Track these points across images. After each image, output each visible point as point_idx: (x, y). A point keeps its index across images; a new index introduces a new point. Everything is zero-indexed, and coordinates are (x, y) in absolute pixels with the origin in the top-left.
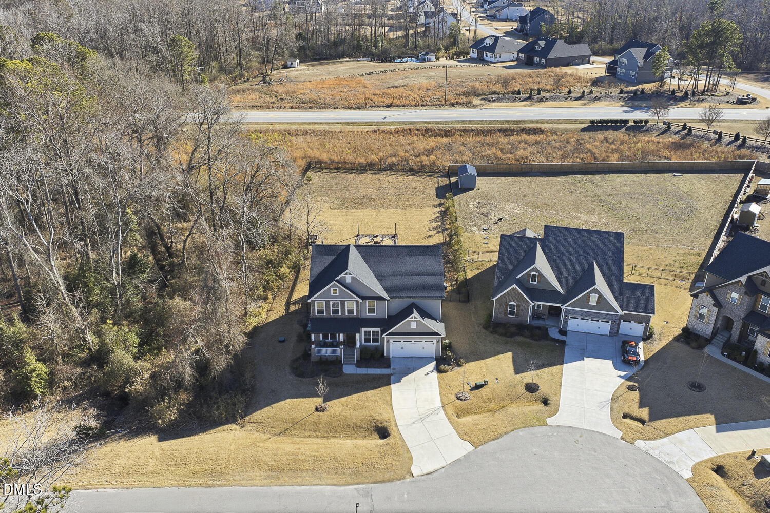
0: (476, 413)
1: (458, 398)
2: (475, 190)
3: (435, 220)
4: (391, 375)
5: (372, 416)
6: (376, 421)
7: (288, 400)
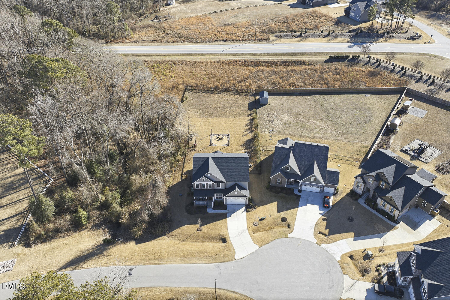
0: (261, 231)
1: (254, 225)
2: (268, 105)
3: (247, 125)
4: (227, 213)
5: (219, 233)
6: (221, 235)
7: (186, 226)
